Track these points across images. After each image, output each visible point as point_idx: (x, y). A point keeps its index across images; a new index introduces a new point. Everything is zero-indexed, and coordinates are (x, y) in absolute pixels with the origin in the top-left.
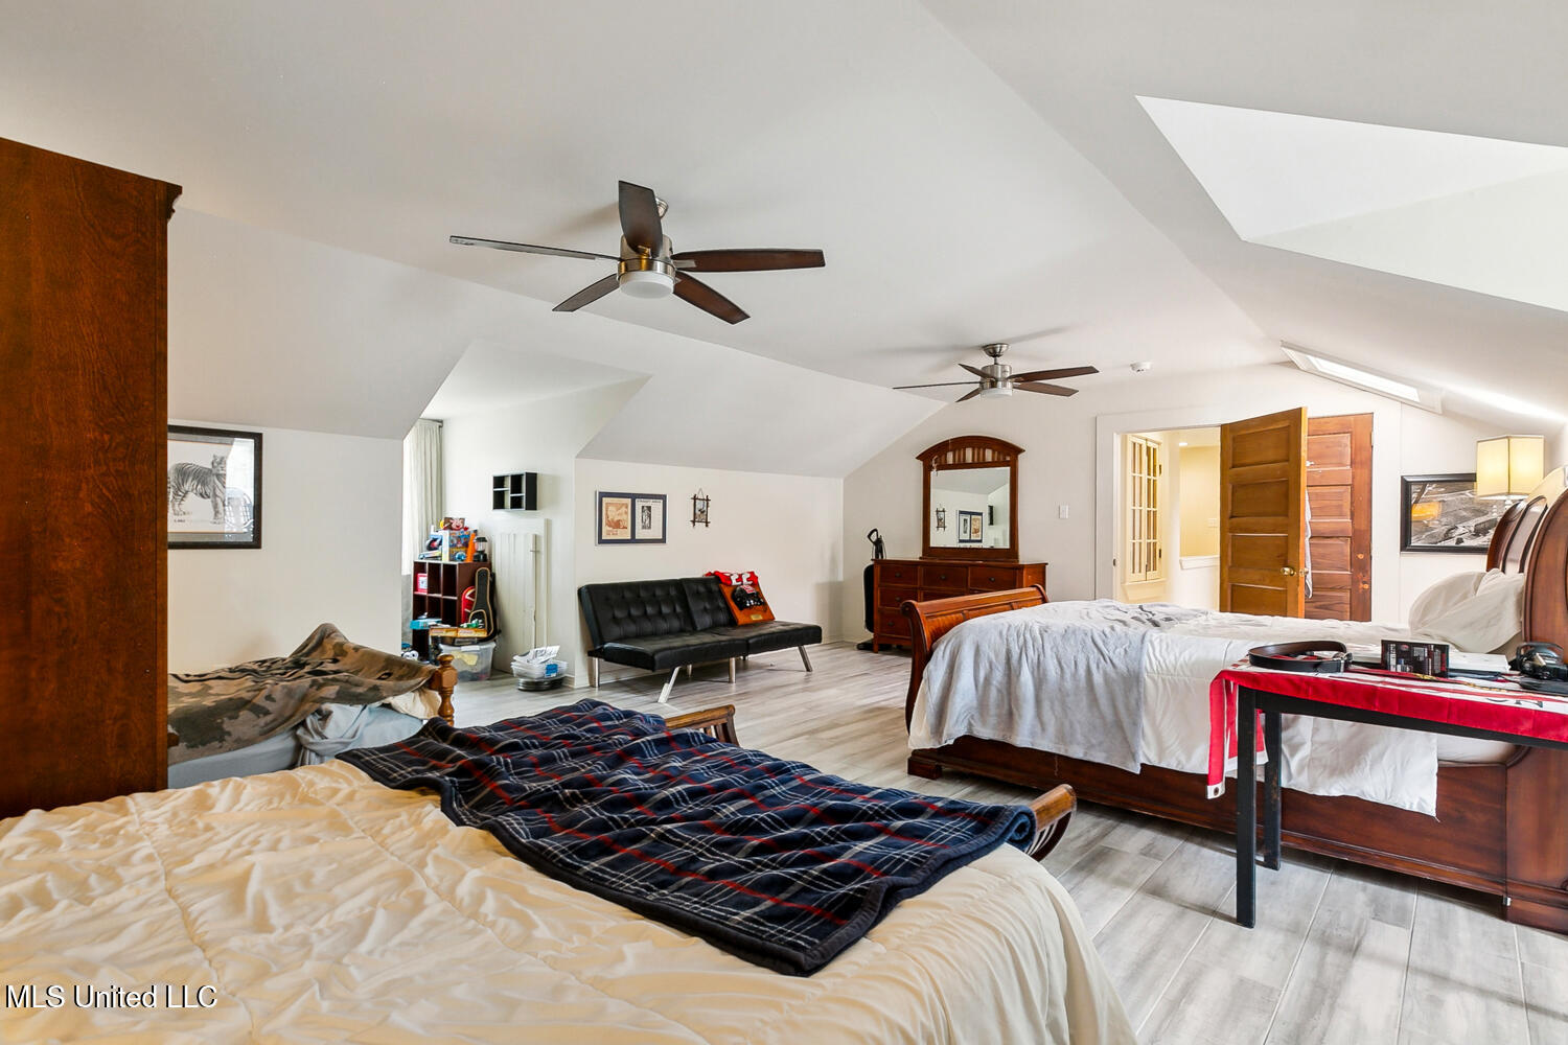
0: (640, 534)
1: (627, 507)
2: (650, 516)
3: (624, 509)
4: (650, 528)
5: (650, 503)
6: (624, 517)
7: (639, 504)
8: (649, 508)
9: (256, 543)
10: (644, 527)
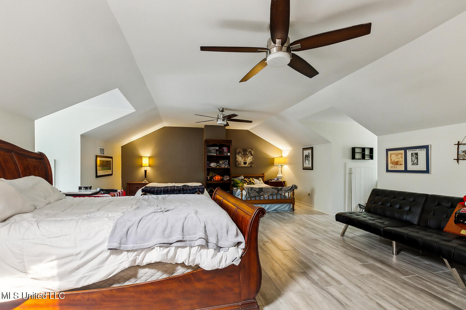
0: (410, 167)
1: (402, 155)
2: (417, 158)
3: (400, 156)
4: (417, 164)
5: (417, 151)
6: (401, 159)
7: (409, 153)
8: (417, 154)
9: (312, 169)
10: (413, 164)
